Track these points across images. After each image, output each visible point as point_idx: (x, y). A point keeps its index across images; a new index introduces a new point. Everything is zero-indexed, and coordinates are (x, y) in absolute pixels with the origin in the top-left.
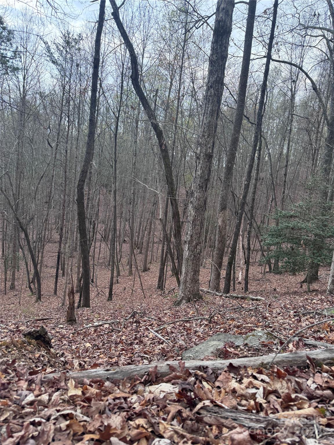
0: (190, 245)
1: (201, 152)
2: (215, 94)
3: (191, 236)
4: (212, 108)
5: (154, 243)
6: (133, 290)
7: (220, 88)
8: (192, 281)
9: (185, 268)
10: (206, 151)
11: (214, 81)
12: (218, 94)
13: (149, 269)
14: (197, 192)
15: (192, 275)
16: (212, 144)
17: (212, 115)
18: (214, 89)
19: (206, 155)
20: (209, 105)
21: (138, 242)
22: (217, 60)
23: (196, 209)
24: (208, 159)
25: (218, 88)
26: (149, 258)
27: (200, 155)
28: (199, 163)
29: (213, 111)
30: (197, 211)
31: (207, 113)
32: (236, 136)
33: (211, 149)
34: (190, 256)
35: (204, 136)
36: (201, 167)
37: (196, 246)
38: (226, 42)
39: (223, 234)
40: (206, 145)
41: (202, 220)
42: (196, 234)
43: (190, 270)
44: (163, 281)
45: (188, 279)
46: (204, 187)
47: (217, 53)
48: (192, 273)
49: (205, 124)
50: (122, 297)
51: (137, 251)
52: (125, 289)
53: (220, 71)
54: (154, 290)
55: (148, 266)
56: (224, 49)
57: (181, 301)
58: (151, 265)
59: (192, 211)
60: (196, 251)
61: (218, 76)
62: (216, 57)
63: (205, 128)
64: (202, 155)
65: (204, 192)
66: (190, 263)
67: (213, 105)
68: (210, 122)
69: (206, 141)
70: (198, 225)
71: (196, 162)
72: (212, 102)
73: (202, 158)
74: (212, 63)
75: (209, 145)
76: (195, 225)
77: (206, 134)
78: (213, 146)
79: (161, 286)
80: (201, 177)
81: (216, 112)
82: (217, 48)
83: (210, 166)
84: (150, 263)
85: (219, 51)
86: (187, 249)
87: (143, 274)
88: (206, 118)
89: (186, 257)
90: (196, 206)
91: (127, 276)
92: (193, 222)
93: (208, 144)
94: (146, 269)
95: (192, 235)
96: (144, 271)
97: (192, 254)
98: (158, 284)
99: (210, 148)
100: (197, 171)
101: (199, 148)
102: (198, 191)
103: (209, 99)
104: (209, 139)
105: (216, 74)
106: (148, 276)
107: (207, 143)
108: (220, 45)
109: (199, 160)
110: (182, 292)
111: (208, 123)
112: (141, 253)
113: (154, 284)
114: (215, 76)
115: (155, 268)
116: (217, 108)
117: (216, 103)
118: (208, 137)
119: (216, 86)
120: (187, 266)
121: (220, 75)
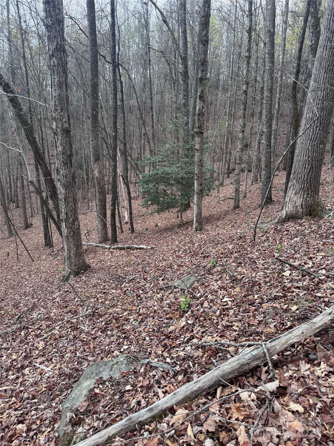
0: (66, 223)
1: (57, 127)
2: (58, 64)
3: (66, 214)
4: (58, 80)
5: (30, 193)
6: (17, 254)
7: (63, 56)
8: (76, 255)
9: (67, 245)
10: (62, 126)
11: (54, 49)
12: (62, 63)
13: (32, 224)
14: (62, 169)
15: (75, 251)
16: (67, 118)
17: (60, 88)
18: (56, 58)
19: (63, 130)
20: (54, 76)
21: (11, 195)
22: (52, 24)
23: (65, 186)
24: (67, 135)
25: (61, 57)
26: (29, 211)
27: (57, 131)
28: (58, 139)
29: (60, 83)
30: (67, 188)
31: (55, 86)
32: (95, 80)
33: (67, 123)
34: (70, 233)
35: (56, 110)
36: (61, 143)
37: (74, 222)
38: (59, 3)
39: (102, 185)
40: (61, 120)
41: (73, 196)
42: (71, 211)
43: (72, 246)
44: (49, 238)
45: (72, 255)
46: (69, 163)
47: (52, 16)
48: (75, 249)
49: (54, 96)
50: (8, 266)
51: (13, 206)
52: (8, 255)
53: (59, 37)
54: (42, 249)
55: (29, 221)
56: (57, 11)
57: (69, 276)
58: (33, 218)
59: (62, 189)
60: (75, 227)
61: (57, 44)
62: (51, 20)
63: (55, 102)
64: (59, 130)
65: (70, 168)
66: (71, 240)
67: (60, 76)
68: (60, 95)
69: (60, 116)
70: (71, 202)
71: (54, 138)
72: (57, 72)
73: (60, 134)
74: (47, 28)
75: (64, 120)
76: (68, 202)
77: (58, 108)
78: (69, 120)
79: (49, 243)
80: (63, 154)
81: (64, 83)
82: (50, 10)
83: (70, 141)
84: (32, 216)
85: (53, 14)
86: (65, 227)
87: (26, 232)
88: (55, 90)
89: (66, 234)
90: (64, 184)
91: (8, 238)
92: (65, 200)
93: (63, 118)
94: (28, 226)
95: (67, 212)
96: (26, 228)
97: (71, 231)
98: (45, 242)
99: (65, 122)
100: (57, 147)
101: (54, 123)
102: (64, 168)
103: (53, 69)
104: (62, 113)
105: (56, 41)
106: (32, 232)
107: (61, 117)
108: (53, 7)
109: (57, 135)
110: (68, 268)
111: (58, 96)
112: (18, 207)
113: (40, 241)
114: (55, 44)
115: (37, 221)
116: (64, 79)
117: (62, 74)
118: (61, 111)
119: (57, 54)
120: (68, 243)
121: (60, 43)
